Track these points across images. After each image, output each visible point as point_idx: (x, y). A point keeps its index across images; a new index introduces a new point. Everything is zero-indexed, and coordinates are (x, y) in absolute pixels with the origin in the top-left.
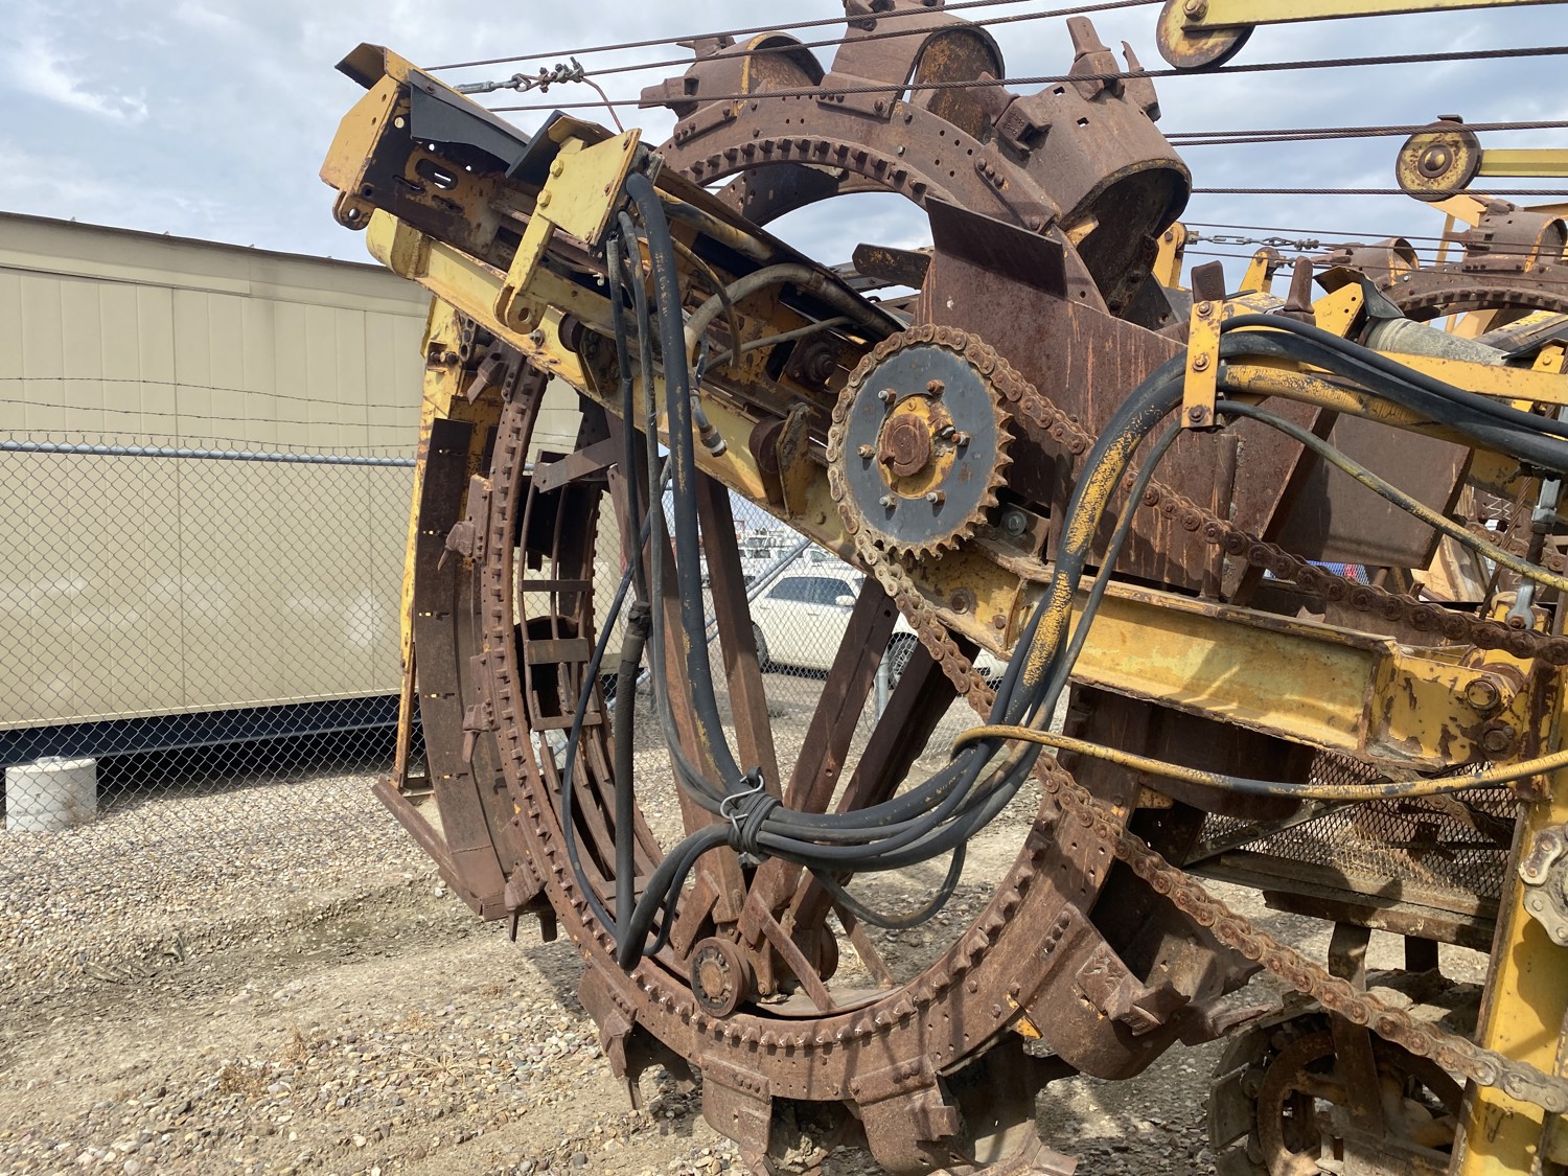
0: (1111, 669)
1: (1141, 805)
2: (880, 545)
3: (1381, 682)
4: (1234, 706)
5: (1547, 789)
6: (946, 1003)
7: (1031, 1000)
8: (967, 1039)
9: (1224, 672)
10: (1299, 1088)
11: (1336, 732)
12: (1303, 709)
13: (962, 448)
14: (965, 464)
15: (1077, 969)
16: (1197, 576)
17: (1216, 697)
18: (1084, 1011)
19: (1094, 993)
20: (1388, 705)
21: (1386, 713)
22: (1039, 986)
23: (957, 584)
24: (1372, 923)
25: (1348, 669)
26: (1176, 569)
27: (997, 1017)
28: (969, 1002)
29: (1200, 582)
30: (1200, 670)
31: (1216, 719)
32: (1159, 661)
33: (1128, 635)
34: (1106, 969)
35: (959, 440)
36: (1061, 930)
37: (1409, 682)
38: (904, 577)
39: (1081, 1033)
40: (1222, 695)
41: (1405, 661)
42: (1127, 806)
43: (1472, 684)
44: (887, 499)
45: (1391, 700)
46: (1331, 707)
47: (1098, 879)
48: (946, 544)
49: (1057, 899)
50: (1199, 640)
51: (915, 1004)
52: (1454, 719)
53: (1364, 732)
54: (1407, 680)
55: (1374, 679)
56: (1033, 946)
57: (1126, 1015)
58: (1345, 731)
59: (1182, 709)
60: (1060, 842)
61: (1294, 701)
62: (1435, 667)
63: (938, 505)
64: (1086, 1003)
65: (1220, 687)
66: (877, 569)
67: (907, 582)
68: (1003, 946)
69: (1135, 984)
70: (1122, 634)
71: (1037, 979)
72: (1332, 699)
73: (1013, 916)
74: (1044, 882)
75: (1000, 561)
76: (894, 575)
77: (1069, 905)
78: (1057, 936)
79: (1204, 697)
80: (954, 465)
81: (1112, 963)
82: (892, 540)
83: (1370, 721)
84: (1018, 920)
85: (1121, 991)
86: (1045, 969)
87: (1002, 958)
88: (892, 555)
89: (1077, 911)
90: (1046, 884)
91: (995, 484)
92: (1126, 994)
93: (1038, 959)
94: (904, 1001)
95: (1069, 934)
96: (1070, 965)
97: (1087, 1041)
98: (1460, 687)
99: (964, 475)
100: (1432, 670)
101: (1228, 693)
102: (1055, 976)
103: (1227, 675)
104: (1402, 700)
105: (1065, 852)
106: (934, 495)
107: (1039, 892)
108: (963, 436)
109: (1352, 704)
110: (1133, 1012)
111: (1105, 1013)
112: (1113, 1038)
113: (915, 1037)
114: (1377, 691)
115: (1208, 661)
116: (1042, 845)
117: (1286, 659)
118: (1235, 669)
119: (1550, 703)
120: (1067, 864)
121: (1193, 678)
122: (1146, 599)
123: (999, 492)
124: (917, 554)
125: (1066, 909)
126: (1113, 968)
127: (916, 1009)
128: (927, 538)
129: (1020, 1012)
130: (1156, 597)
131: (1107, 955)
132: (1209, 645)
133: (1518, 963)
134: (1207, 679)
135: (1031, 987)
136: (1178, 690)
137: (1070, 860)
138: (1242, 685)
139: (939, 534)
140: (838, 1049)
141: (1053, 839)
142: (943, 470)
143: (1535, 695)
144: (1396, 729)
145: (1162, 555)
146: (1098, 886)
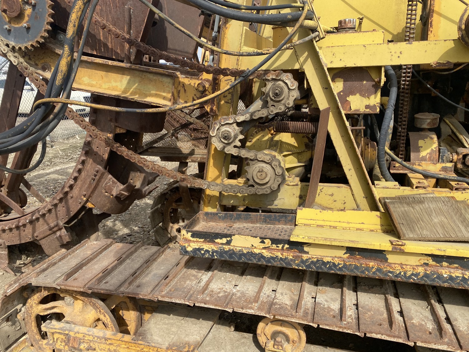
0: (99, 88)
1: (117, 133)
2: (7, 45)
3: (176, 85)
4: (137, 96)
5: (217, 112)
6: (63, 203)
7: (90, 196)
8: (71, 212)
9: (133, 86)
10: (173, 207)
11: (166, 101)
12: (156, 96)
13: (34, 6)
14: (36, 13)
15: (102, 185)
16: (123, 56)
17: (132, 94)
18: (106, 196)
19: (109, 190)
20: (179, 92)
21: (178, 95)
22: (92, 192)
23: (43, 61)
24: (188, 161)
25: (167, 82)
26: (117, 53)
27: (80, 203)
28: (70, 201)
29: (124, 57)
30: (126, 86)
31: (132, 100)
32: (114, 84)
33: (103, 76)
34: (111, 183)
35: (32, 3)
36: (96, 174)
37: (184, 85)
38: (20, 58)
39: (106, 203)
40: (134, 93)
41: (182, 79)
42: (112, 133)
43: (199, 84)
44: (7, 26)
45: (179, 91)
46: (164, 94)
47: (106, 156)
48: (34, 44)
49: (94, 165)
50: (125, 76)
51: (52, 205)
52: (195, 95)
53: (172, 100)
54: (183, 85)
55: (174, 84)
56: (89, 180)
57: (118, 194)
58: (168, 101)
59: (122, 98)
60: (93, 147)
61: (154, 93)
62: (190, 80)
63: (28, 29)
64: (107, 194)
65: (132, 91)
66: (8, 55)
67: (22, 60)
68: (79, 182)
69: (120, 185)
70: (102, 76)
71: (91, 190)
72: (164, 92)
73: (81, 173)
74: (90, 160)
75: (56, 51)
76: (16, 57)
77: (98, 166)
78: (95, 176)
79: (128, 94)
80: (32, 13)
81: (113, 181)
82: (12, 43)
83: (174, 97)
84: (83, 174)
85: (117, 188)
86: (93, 187)
87: (79, 186)
88: (13, 49)
89: (100, 167)
90: (90, 161)
91: (49, 21)
92: (118, 188)
93: (90, 184)
94: (49, 206)
95: (99, 175)
96: (101, 184)
97: (108, 205)
98: (196, 86)
99: (36, 18)
100: (189, 81)
101: (135, 92)
102: (97, 188)
103: (134, 87)
104: (182, 91)
105: (95, 150)
106: (25, 25)
107: (88, 164)
108: (33, 2)
109: (169, 93)
110: (120, 193)
111: (112, 195)
112: (116, 202)
113: (54, 216)
114: (175, 88)
115: (128, 83)
116: (87, 149)
117: (151, 80)
118: (136, 85)
119: (216, 88)
120: (96, 154)
121: (125, 88)
122: (107, 63)
123: (51, 24)
124: (23, 48)
125: (97, 167)
126: (113, 182)
127: (53, 207)
128: (26, 42)
129: (87, 201)
130: (110, 62)
131: (111, 179)
132: (128, 77)
133: (213, 159)
134: (129, 89)
135: (89, 193)
136: (121, 93)
137: (97, 152)
138: (139, 89)
139: (30, 40)
140: (28, 226)
141: (91, 147)
142: (28, 15)
143: (213, 86)
144: (181, 99)
145: (112, 49)
146: (106, 159)
